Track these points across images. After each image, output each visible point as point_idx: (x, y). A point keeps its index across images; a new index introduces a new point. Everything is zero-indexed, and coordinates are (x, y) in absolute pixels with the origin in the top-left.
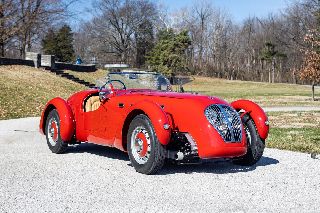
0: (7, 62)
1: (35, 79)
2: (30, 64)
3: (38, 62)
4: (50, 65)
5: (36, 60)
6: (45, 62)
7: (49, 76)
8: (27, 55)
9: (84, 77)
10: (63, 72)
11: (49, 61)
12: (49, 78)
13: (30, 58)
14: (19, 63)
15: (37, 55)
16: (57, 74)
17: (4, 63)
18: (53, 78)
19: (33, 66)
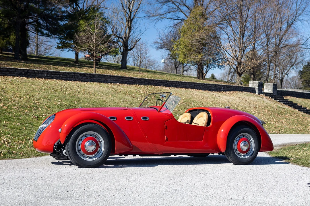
0: (228, 88)
1: (246, 103)
2: (251, 91)
3: (258, 89)
4: (272, 92)
5: (257, 87)
6: (267, 89)
7: (264, 101)
8: (250, 83)
9: (303, 103)
10: (284, 98)
11: (271, 88)
12: (262, 103)
13: (252, 86)
14: (240, 90)
15: (258, 83)
16: (275, 100)
17: (224, 89)
18: (266, 103)
19: (255, 92)
